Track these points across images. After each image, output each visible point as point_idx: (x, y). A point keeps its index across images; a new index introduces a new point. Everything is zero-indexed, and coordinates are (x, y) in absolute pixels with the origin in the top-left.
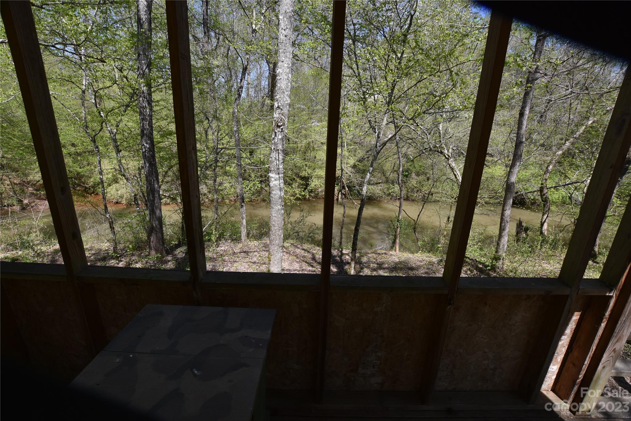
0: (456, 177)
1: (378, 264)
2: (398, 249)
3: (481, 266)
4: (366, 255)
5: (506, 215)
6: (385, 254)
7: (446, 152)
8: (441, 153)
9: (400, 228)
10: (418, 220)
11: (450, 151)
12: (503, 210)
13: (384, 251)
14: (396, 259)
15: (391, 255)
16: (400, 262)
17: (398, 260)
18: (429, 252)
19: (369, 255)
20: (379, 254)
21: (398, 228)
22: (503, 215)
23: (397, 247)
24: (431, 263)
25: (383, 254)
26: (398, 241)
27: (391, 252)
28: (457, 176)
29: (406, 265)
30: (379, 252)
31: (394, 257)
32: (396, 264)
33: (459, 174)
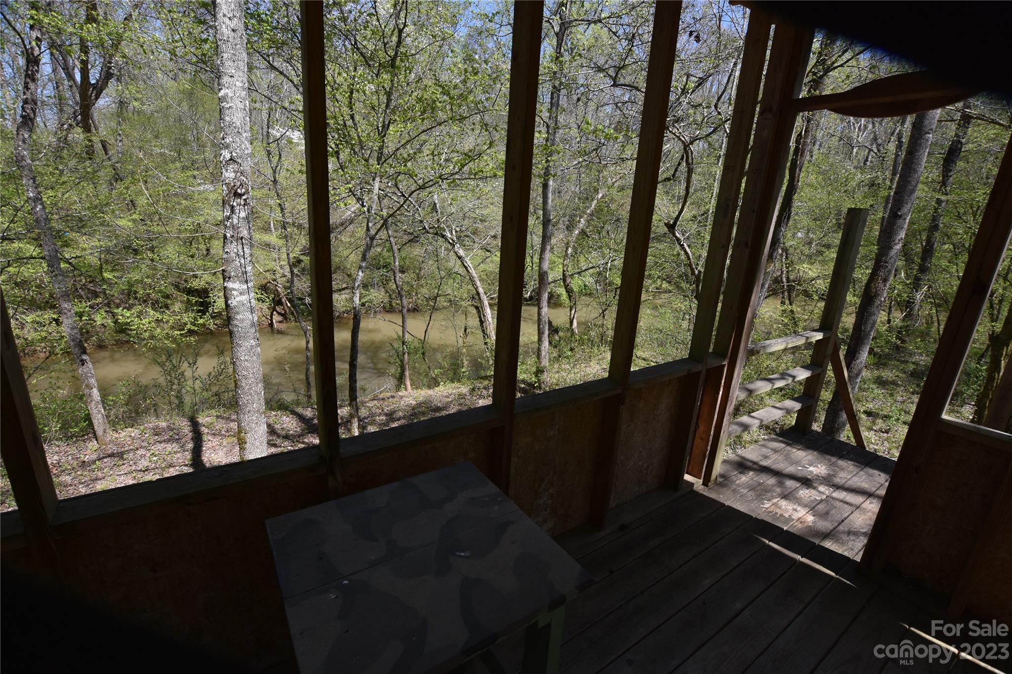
0: (468, 271)
1: (386, 415)
2: (409, 387)
3: (523, 386)
4: (363, 406)
5: (543, 314)
6: (393, 397)
7: (449, 235)
8: (443, 236)
9: (408, 354)
10: (426, 338)
11: (454, 233)
12: (540, 309)
13: (389, 394)
14: (411, 402)
15: (402, 397)
16: (419, 405)
17: (415, 403)
18: (452, 381)
19: (368, 405)
20: (383, 399)
21: (404, 354)
22: (539, 314)
23: (408, 383)
24: (462, 396)
25: (388, 398)
26: (407, 373)
27: (400, 393)
28: (469, 269)
29: (429, 405)
30: (381, 396)
31: (407, 399)
32: (413, 409)
33: (470, 265)
